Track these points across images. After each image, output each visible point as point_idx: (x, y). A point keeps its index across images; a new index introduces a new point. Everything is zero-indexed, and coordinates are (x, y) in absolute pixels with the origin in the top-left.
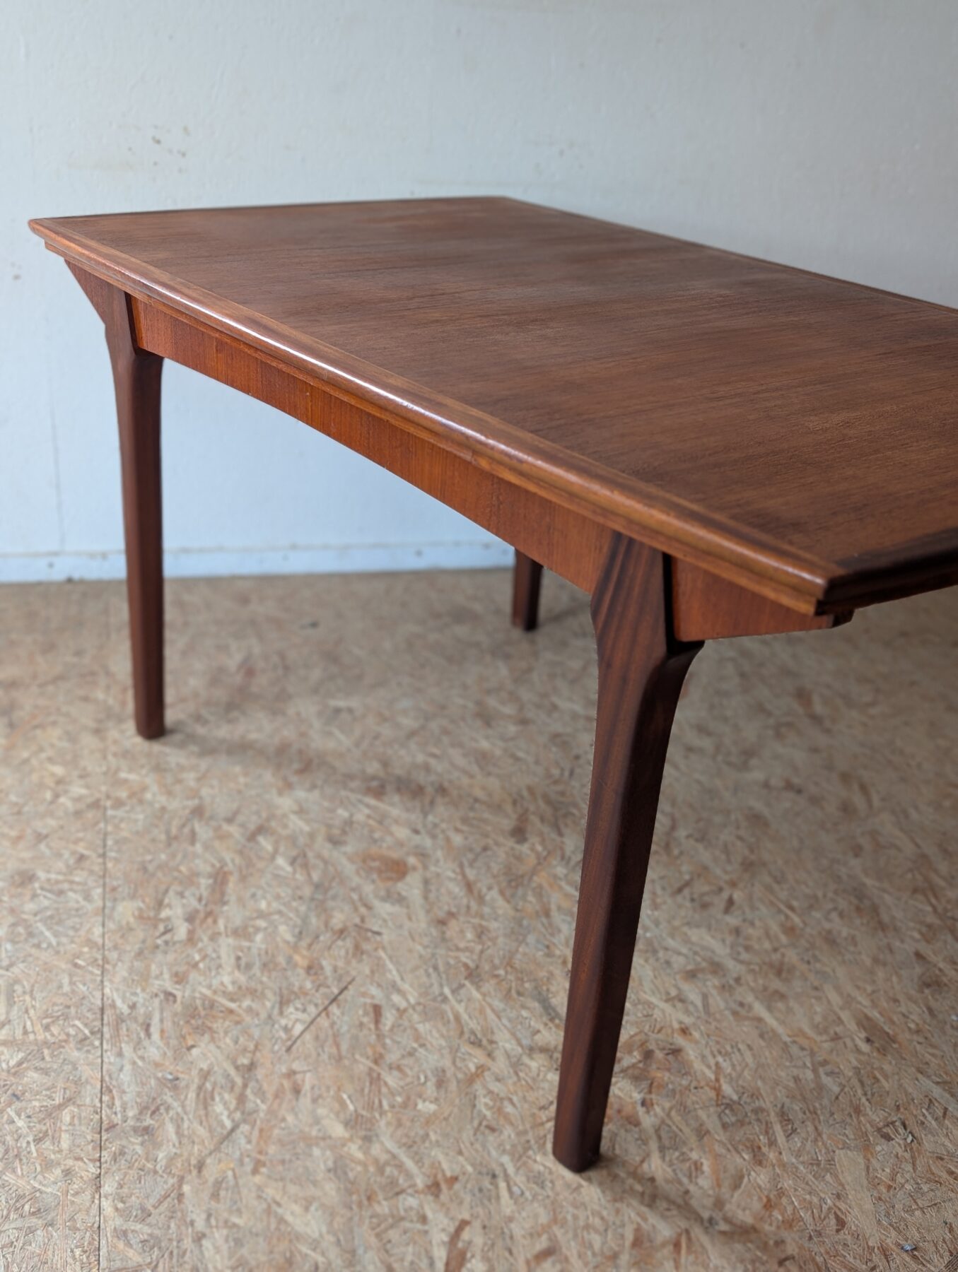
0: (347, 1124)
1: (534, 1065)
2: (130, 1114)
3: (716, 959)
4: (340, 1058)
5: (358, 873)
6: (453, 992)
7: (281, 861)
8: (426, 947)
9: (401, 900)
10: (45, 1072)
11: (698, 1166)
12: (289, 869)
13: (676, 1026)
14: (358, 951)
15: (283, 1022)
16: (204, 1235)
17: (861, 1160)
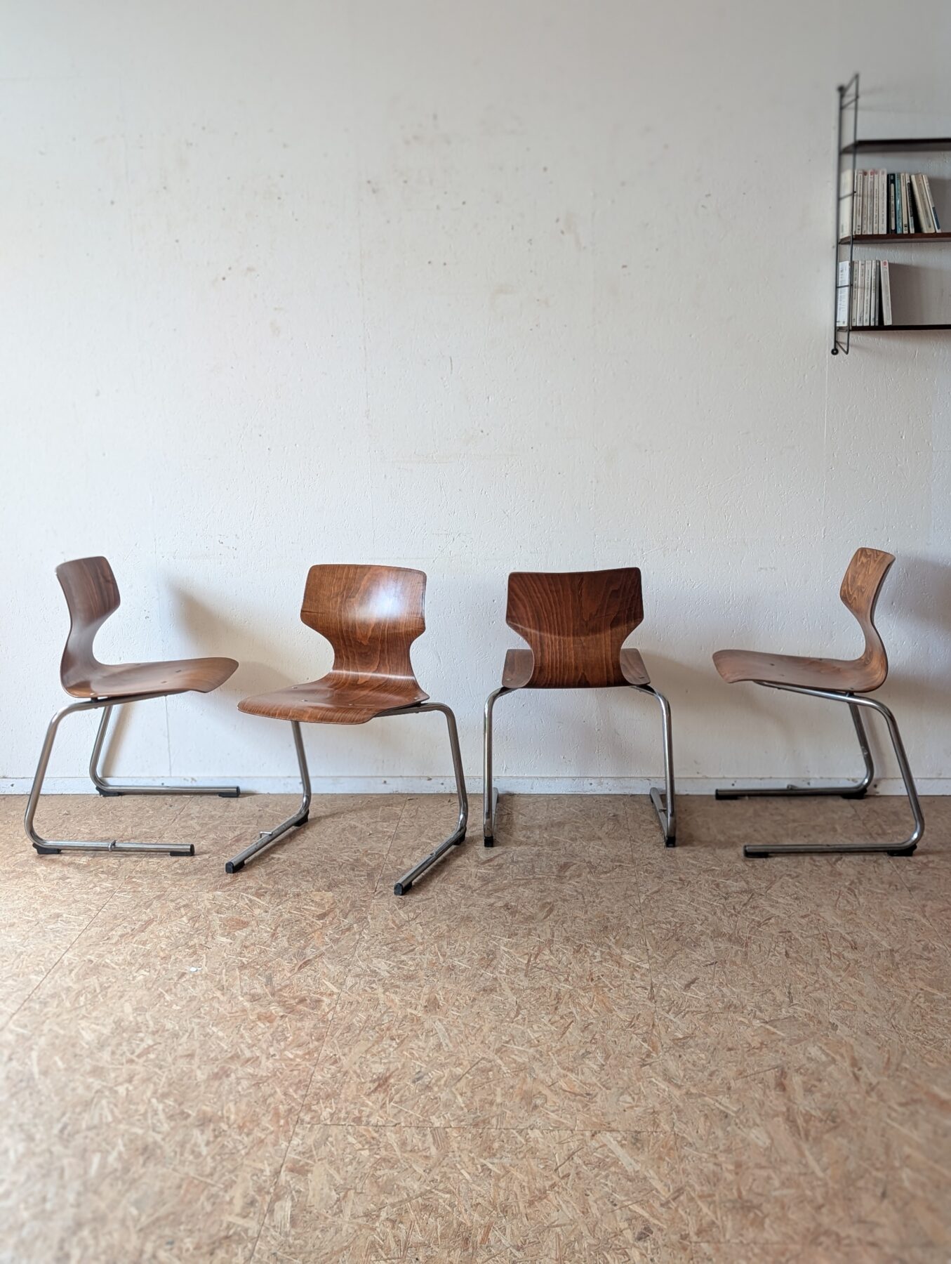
0: (136, 1010)
1: (241, 999)
2: (42, 997)
3: (378, 970)
4: (149, 989)
5: (220, 926)
6: (227, 971)
7: (185, 919)
8: (227, 955)
9: (234, 938)
10: (16, 981)
11: (286, 1038)
12: (186, 921)
13: (329, 992)
14: (195, 953)
15: (135, 974)
16: (44, 1035)
17: (370, 1045)
